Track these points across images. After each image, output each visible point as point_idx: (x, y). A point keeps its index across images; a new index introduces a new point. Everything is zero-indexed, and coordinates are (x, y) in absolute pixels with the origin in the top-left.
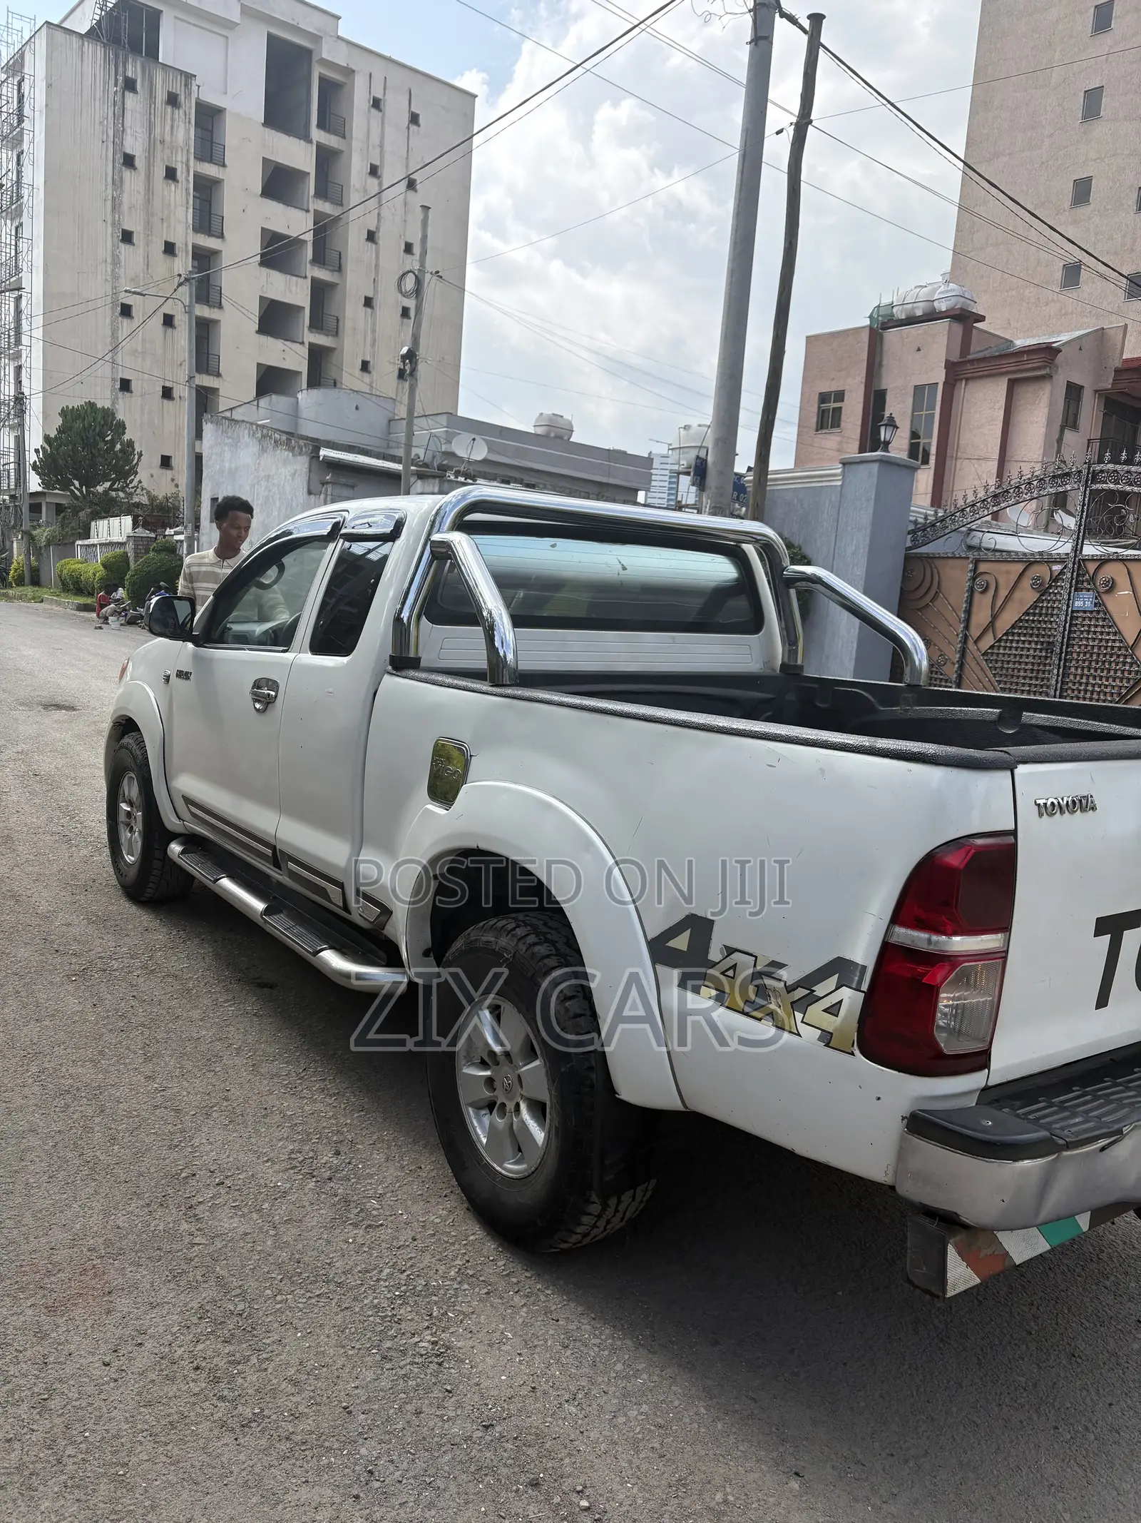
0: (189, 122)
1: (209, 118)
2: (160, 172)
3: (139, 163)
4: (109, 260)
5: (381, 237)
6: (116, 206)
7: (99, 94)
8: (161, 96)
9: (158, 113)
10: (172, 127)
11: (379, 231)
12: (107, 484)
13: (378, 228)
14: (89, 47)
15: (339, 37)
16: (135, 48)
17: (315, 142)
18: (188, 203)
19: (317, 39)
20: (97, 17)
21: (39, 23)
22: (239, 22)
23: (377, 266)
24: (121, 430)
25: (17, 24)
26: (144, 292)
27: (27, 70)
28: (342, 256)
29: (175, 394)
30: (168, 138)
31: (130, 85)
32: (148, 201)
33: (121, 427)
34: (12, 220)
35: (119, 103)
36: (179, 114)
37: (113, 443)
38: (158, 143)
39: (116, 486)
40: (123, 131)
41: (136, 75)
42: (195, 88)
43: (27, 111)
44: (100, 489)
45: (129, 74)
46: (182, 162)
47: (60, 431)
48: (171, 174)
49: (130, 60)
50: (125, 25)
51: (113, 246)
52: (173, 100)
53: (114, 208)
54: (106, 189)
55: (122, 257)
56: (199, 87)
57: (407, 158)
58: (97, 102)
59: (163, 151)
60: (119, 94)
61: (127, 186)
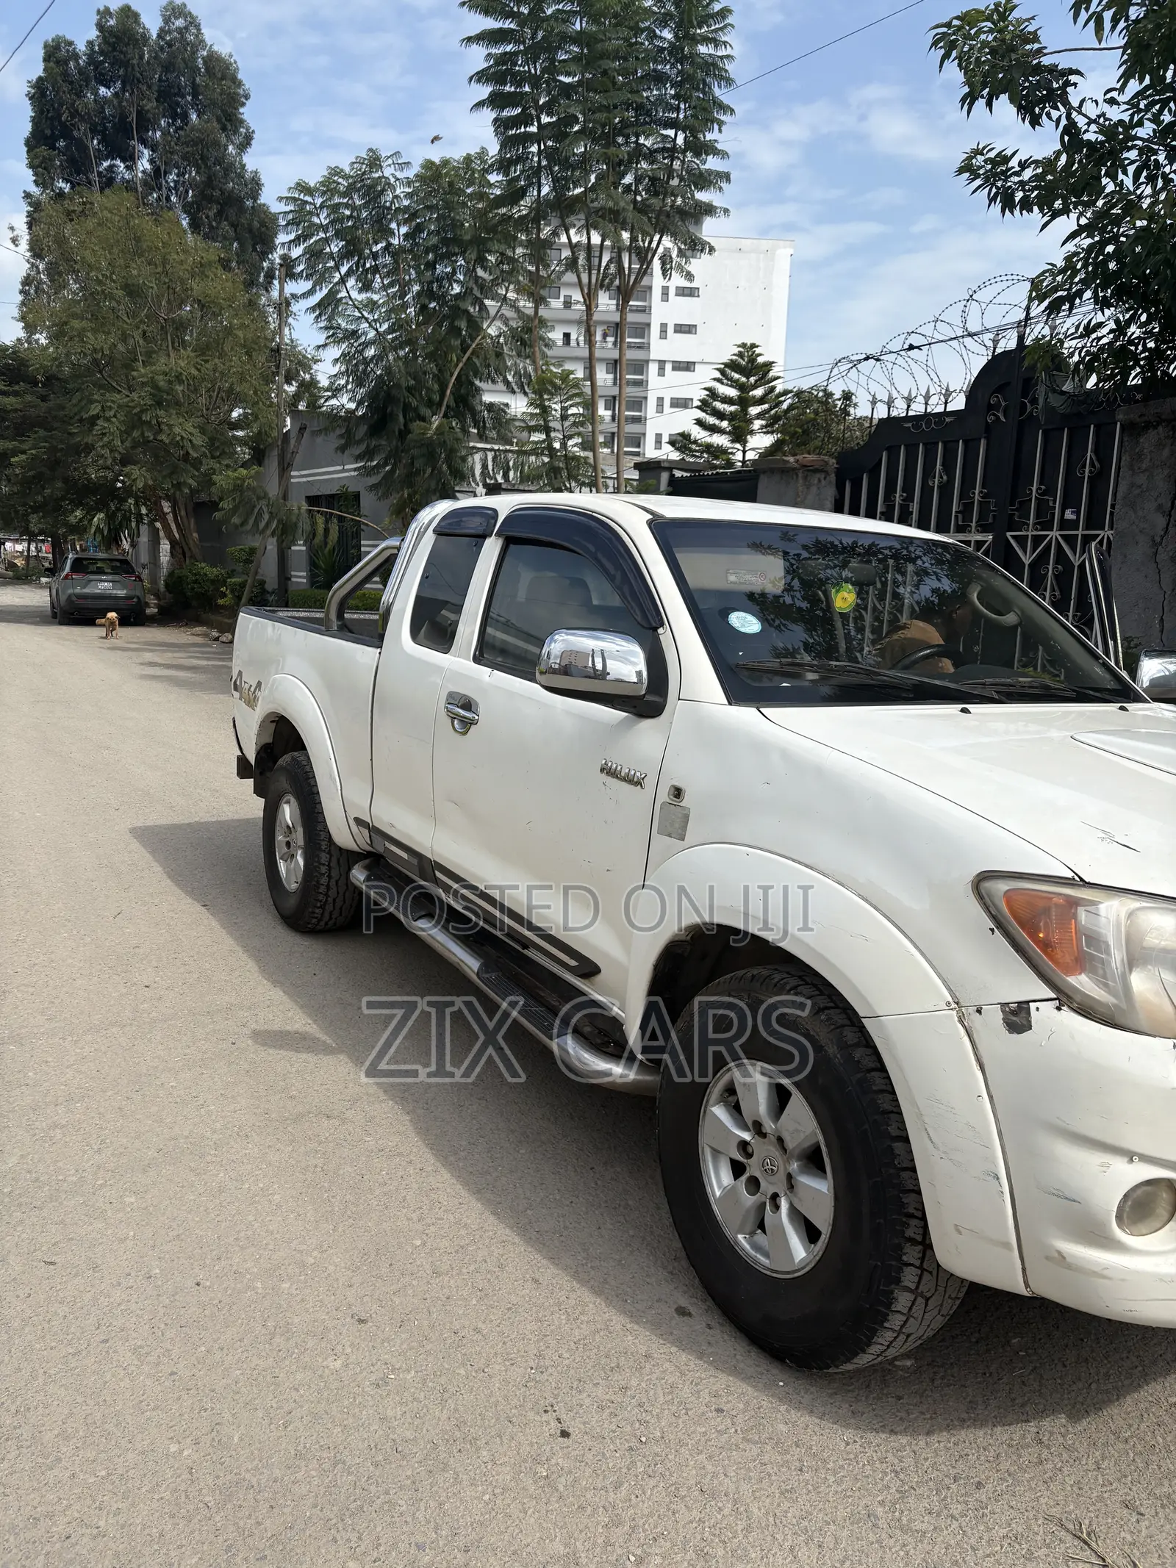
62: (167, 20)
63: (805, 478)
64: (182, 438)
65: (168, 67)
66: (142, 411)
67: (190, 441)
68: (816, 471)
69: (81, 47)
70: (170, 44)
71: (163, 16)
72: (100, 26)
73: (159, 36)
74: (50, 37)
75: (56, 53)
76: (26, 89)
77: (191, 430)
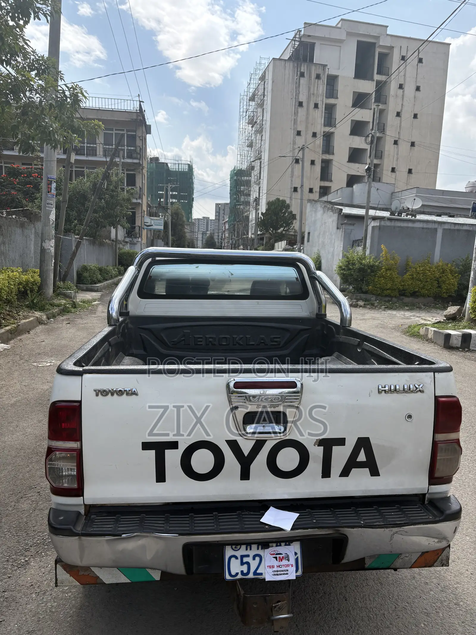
0: (324, 84)
1: (332, 80)
2: (312, 105)
3: (304, 104)
4: (292, 143)
5: (403, 115)
6: (295, 121)
7: (291, 81)
8: (314, 76)
9: (312, 84)
10: (317, 87)
11: (402, 112)
12: (282, 229)
13: (401, 110)
14: (287, 64)
15: (387, 35)
16: (305, 60)
17: (375, 80)
18: (322, 116)
19: (377, 38)
20: (292, 51)
21: (271, 59)
22: (345, 39)
23: (400, 126)
24: (288, 208)
25: (263, 62)
26: (286, 156)
27: (267, 78)
28: (385, 125)
29: (314, 191)
30: (315, 92)
31: (302, 75)
32: (307, 118)
33: (288, 206)
34: (260, 134)
35: (298, 83)
36: (320, 82)
37: (285, 213)
38: (312, 95)
39: (285, 229)
40: (299, 93)
41: (304, 70)
42: (327, 70)
43: (266, 94)
44: (279, 231)
45: (302, 71)
46: (321, 100)
47: (267, 210)
48: (316, 106)
49: (303, 65)
50: (301, 52)
51: (293, 137)
52: (318, 77)
53: (294, 123)
54: (292, 116)
55: (296, 141)
56: (329, 69)
57: (416, 78)
58: (290, 84)
59: (313, 97)
60: (298, 79)
61: (299, 114)
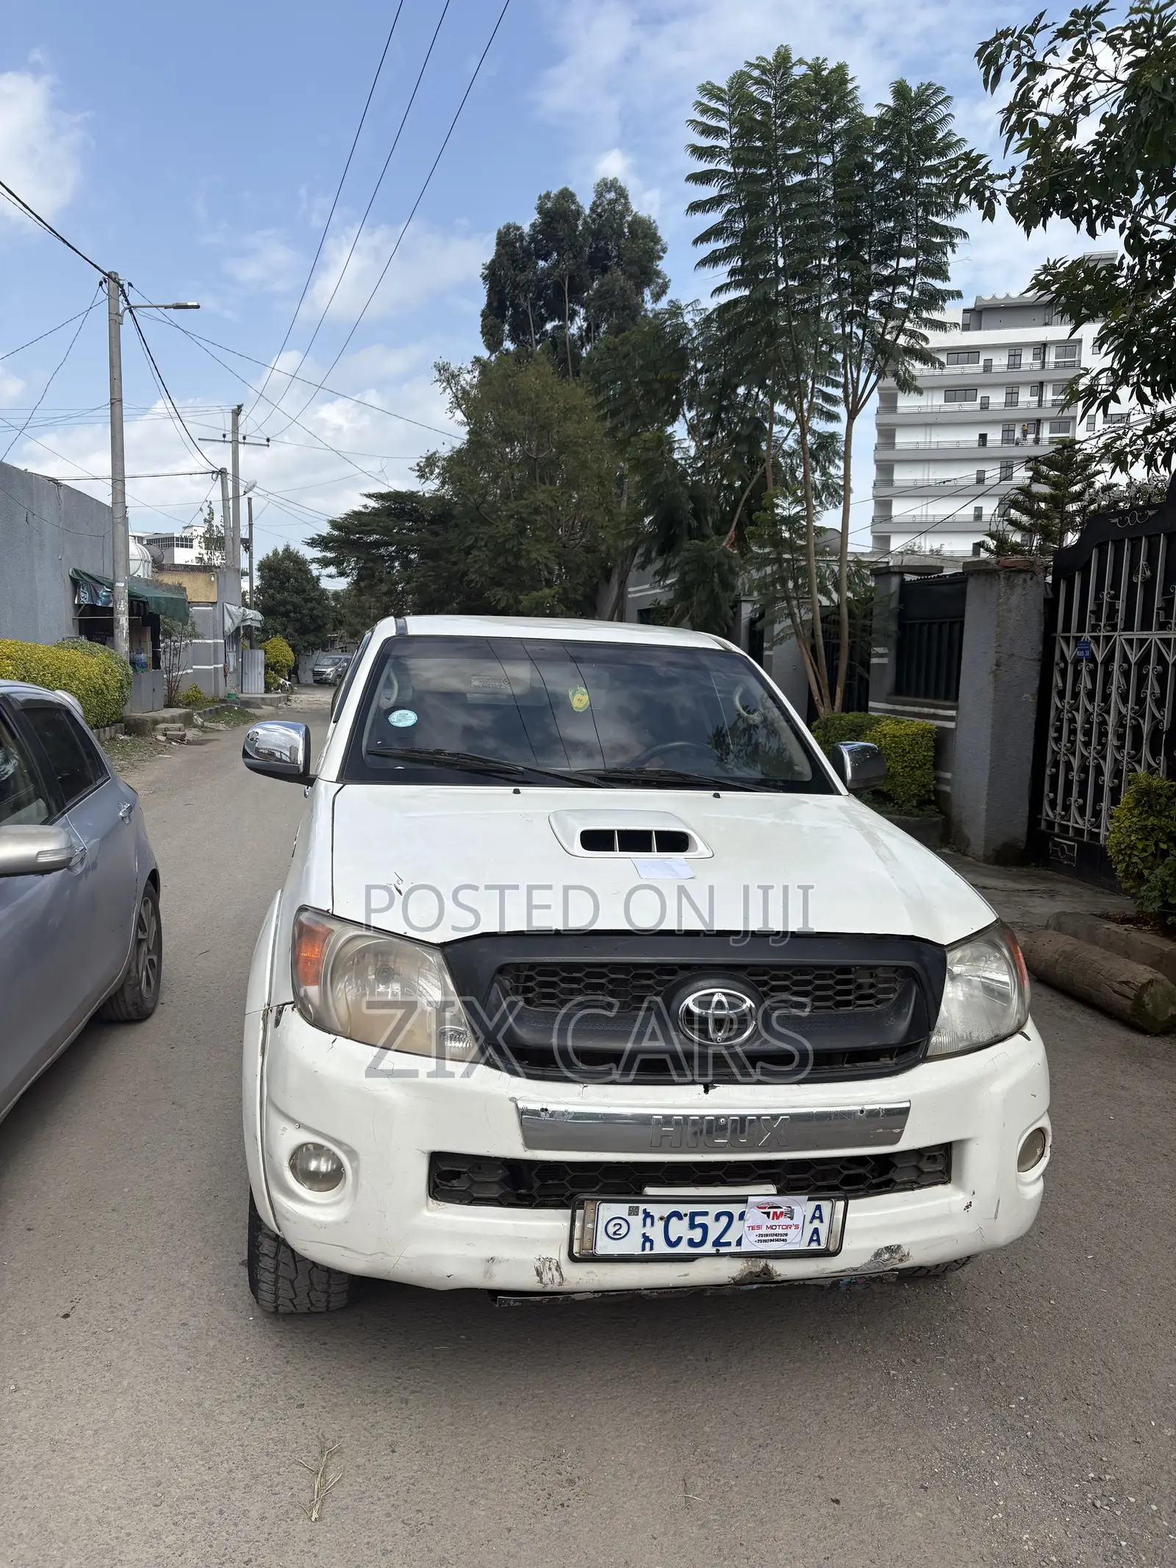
62: (600, 195)
63: (1008, 579)
64: (538, 562)
65: (597, 235)
66: (506, 541)
67: (546, 565)
68: (1020, 571)
69: (526, 229)
70: (600, 216)
71: (597, 192)
72: (541, 210)
73: (592, 210)
74: (501, 226)
75: (507, 240)
76: (480, 270)
77: (548, 555)
